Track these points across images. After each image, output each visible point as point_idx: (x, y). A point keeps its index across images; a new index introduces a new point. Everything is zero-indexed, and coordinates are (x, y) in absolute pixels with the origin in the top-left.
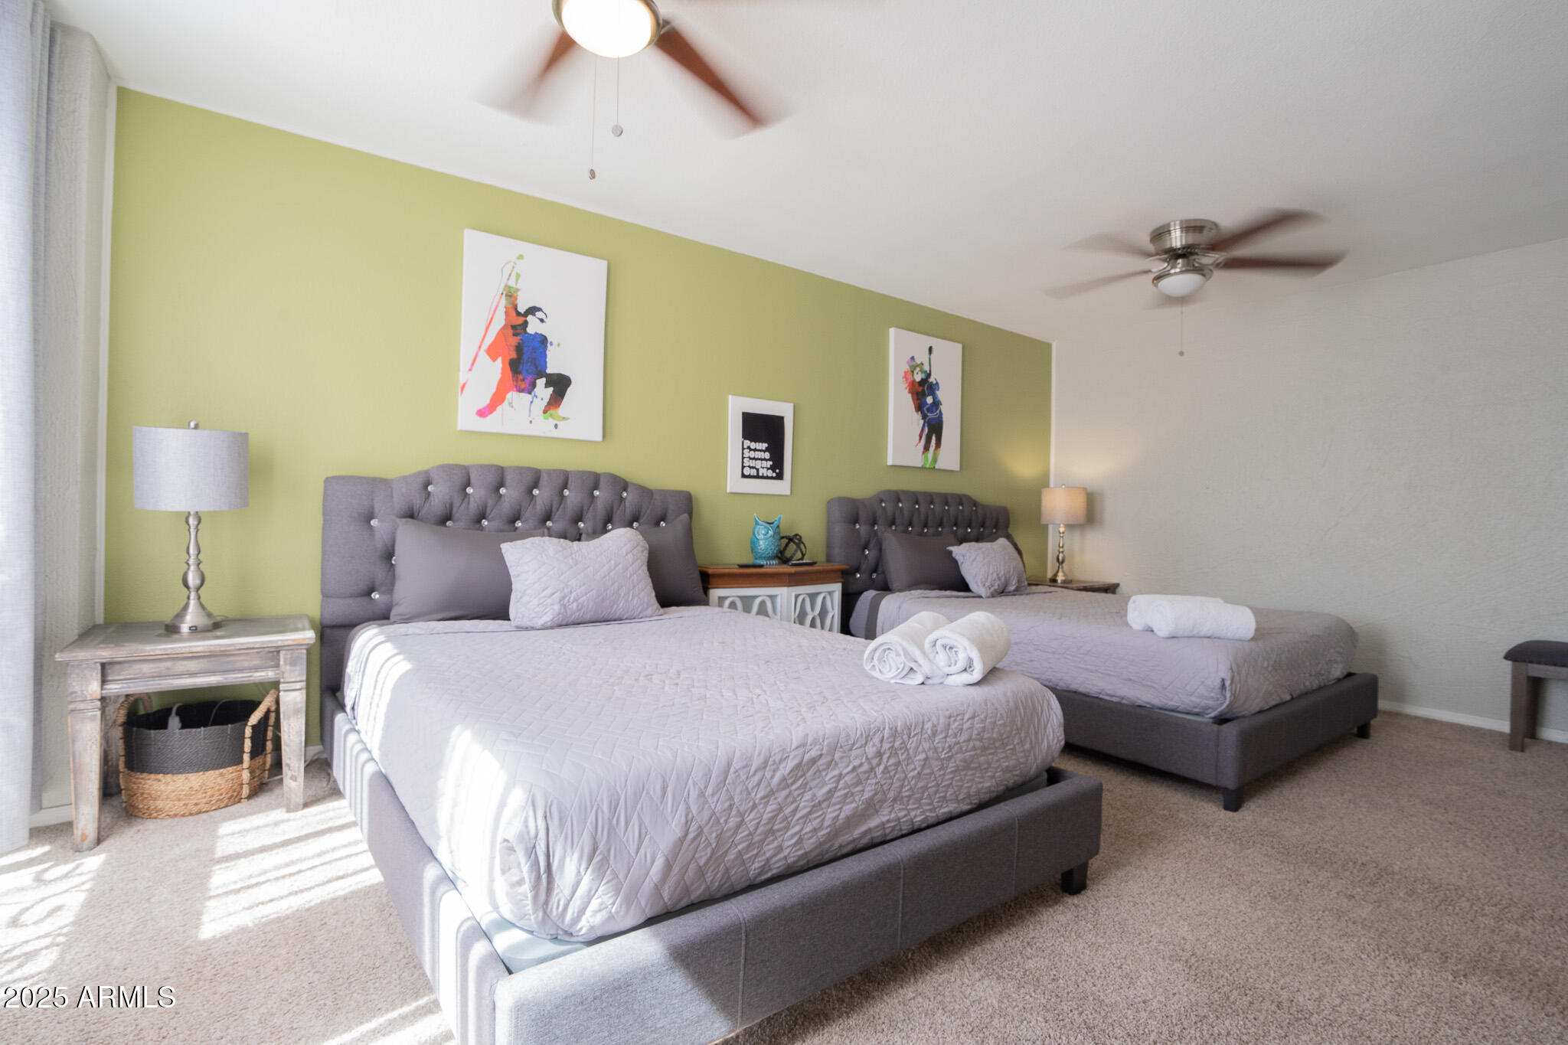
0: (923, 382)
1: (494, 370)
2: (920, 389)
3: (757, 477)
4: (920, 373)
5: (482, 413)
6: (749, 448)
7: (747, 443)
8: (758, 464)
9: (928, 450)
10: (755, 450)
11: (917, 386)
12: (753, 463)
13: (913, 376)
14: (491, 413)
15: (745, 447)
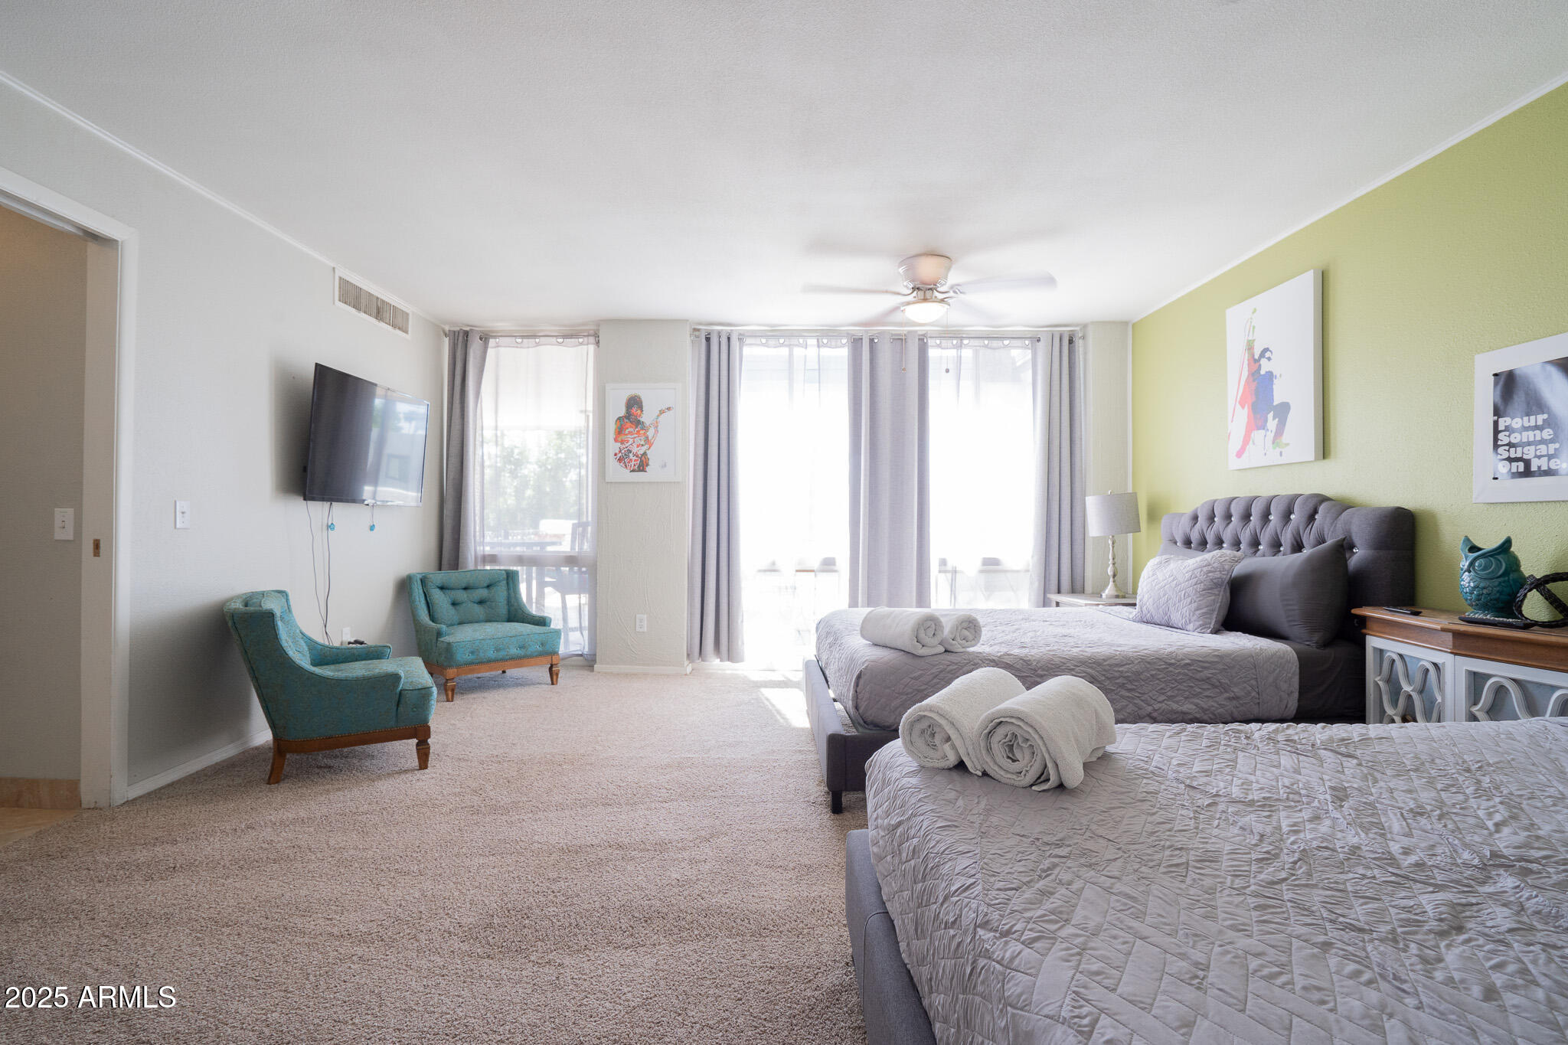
1: (1242, 415)
3: (1528, 473)
5: (1239, 454)
6: (1508, 428)
7: (1504, 422)
8: (1528, 452)
10: (1521, 430)
12: (1517, 452)
14: (1243, 452)
15: (1501, 428)
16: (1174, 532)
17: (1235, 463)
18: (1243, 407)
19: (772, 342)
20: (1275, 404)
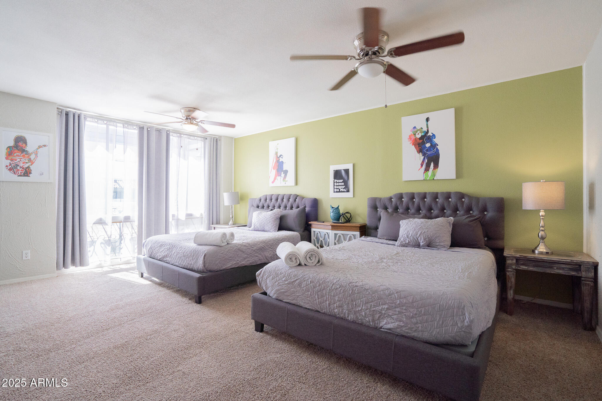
0: (422, 138)
1: (274, 172)
2: (421, 141)
3: (340, 192)
4: (420, 133)
5: (273, 182)
6: (336, 182)
7: (336, 181)
8: (340, 187)
9: (428, 170)
10: (339, 182)
11: (418, 141)
12: (338, 187)
13: (415, 136)
14: (274, 182)
15: (335, 182)
16: (253, 204)
17: (271, 185)
18: (274, 170)
19: (100, 122)
20: (284, 170)
